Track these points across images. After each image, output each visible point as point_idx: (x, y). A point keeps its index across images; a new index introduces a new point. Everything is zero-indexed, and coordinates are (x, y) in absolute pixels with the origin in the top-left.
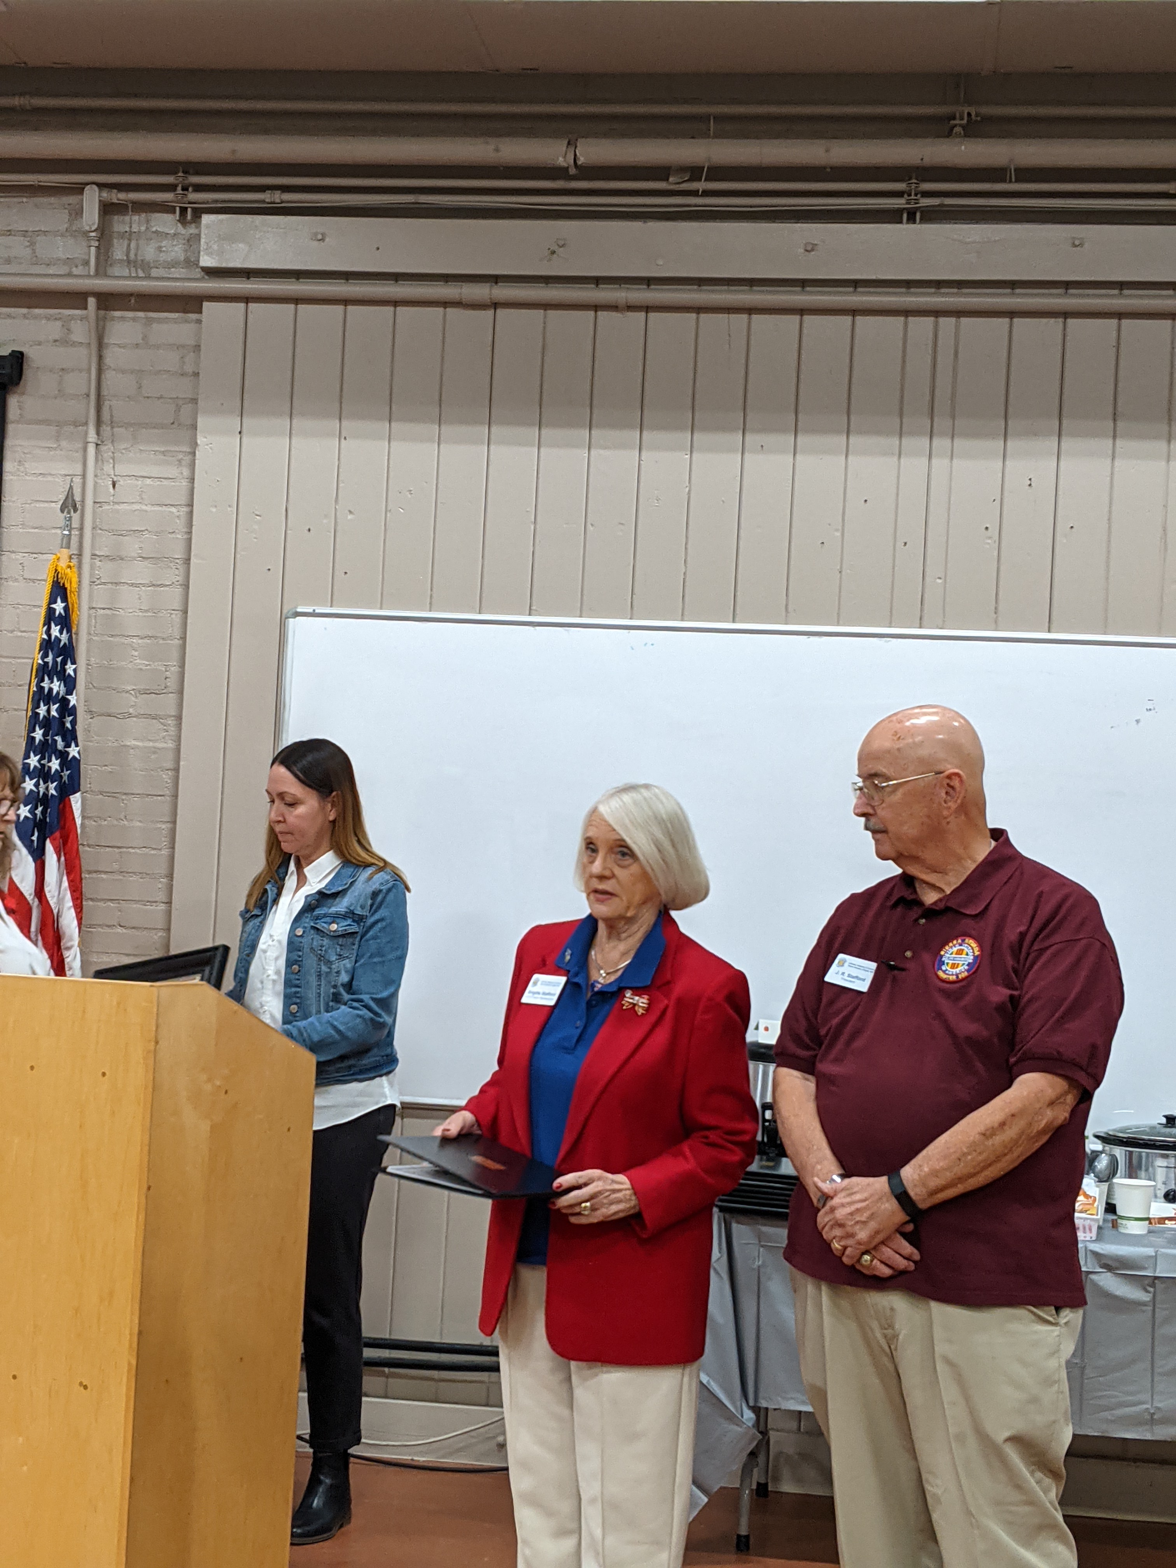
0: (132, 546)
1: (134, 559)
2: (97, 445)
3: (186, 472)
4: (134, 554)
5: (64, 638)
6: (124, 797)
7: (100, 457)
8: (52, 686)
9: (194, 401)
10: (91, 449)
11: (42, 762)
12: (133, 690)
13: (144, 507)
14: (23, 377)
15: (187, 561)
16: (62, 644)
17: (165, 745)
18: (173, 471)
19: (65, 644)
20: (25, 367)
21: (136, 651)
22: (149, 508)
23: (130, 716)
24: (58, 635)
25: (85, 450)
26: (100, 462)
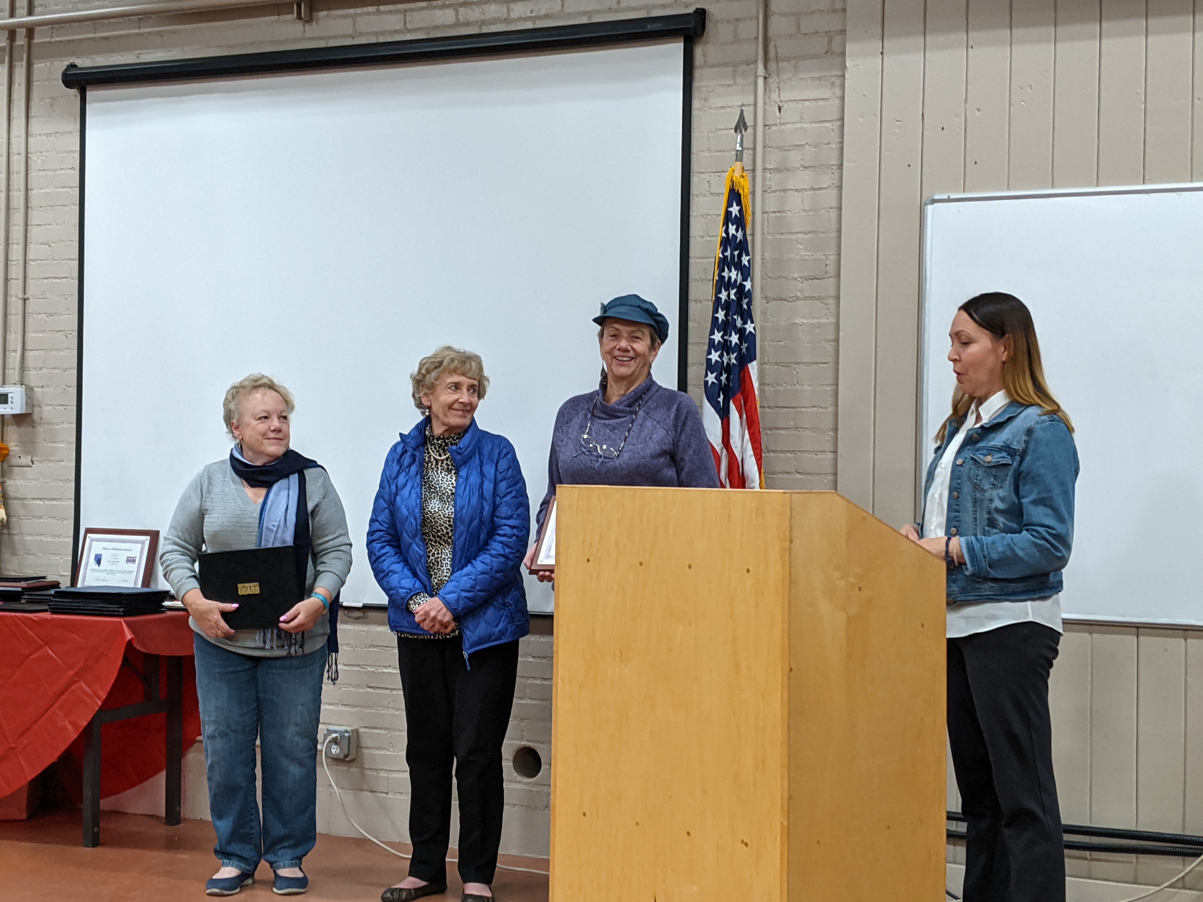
0: (795, 158)
1: (798, 168)
2: (765, 78)
3: (838, 92)
4: (797, 165)
5: (740, 235)
6: (796, 366)
7: (768, 88)
8: (731, 274)
9: (843, 32)
10: (761, 81)
11: (725, 338)
12: (800, 277)
13: (804, 125)
14: (706, 29)
15: (841, 166)
16: (738, 240)
17: (826, 321)
18: (827, 93)
19: (741, 240)
20: (707, 21)
21: (801, 244)
22: (808, 126)
23: (798, 299)
24: (734, 232)
25: (756, 84)
26: (768, 92)
